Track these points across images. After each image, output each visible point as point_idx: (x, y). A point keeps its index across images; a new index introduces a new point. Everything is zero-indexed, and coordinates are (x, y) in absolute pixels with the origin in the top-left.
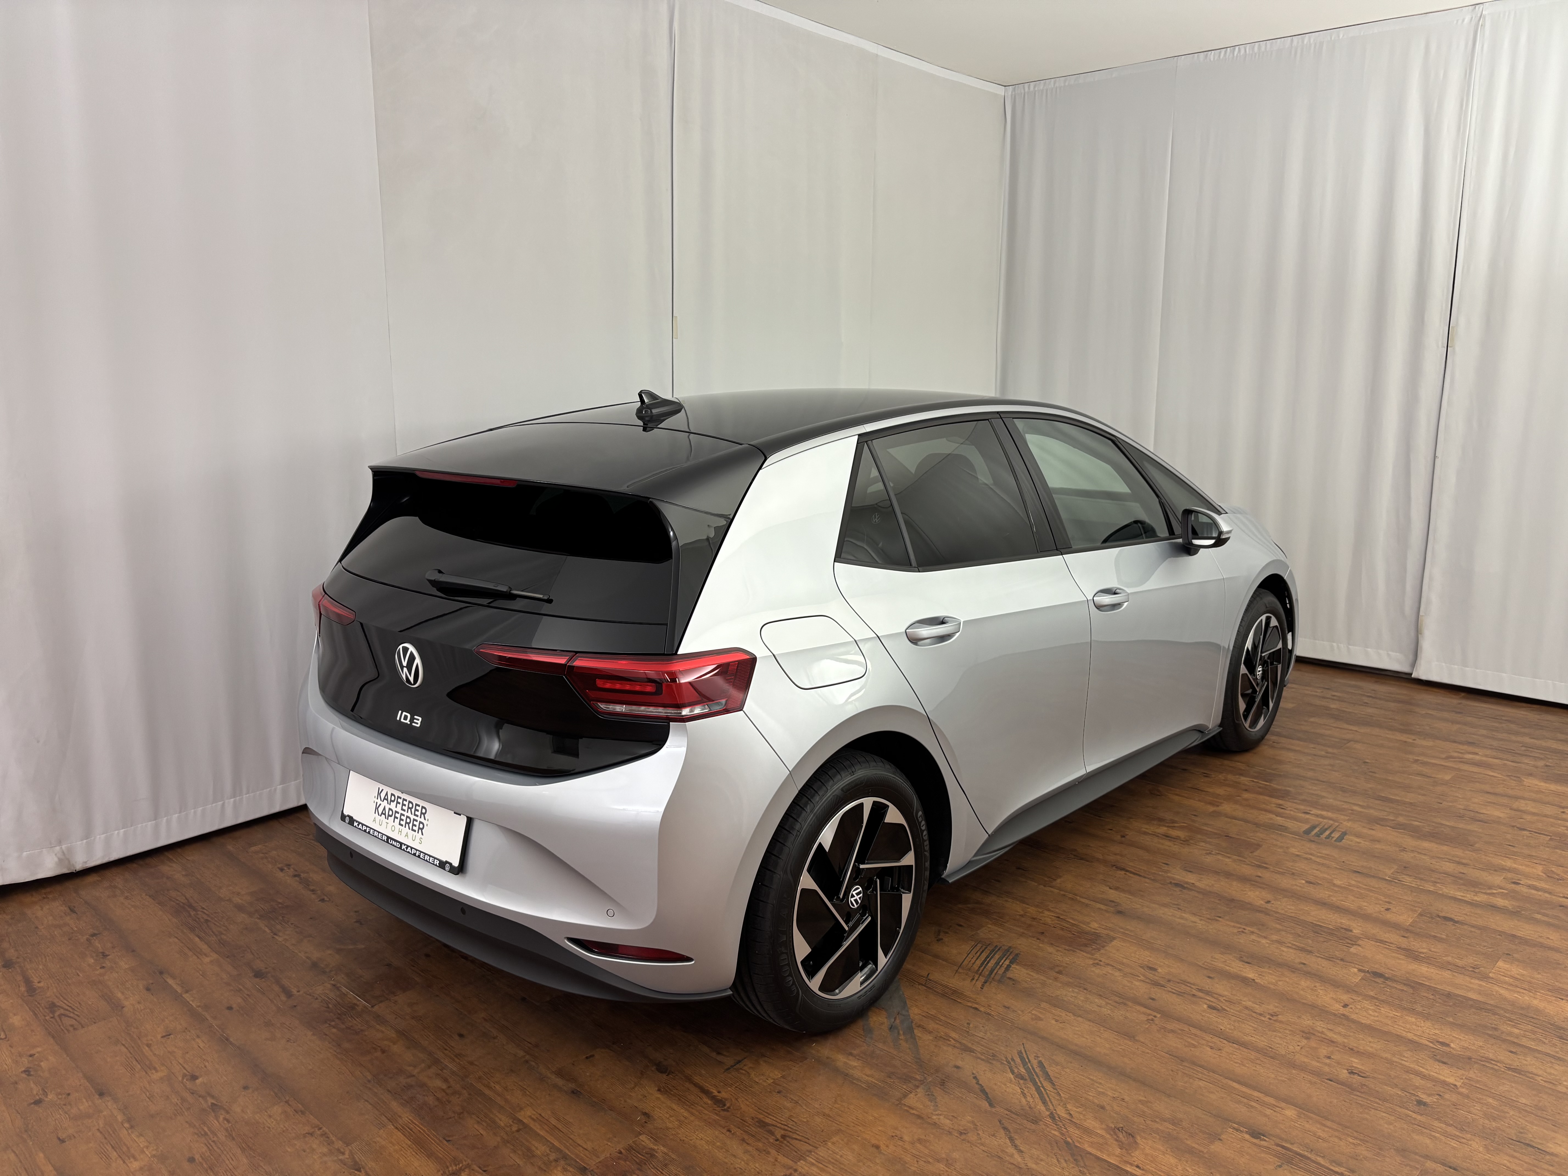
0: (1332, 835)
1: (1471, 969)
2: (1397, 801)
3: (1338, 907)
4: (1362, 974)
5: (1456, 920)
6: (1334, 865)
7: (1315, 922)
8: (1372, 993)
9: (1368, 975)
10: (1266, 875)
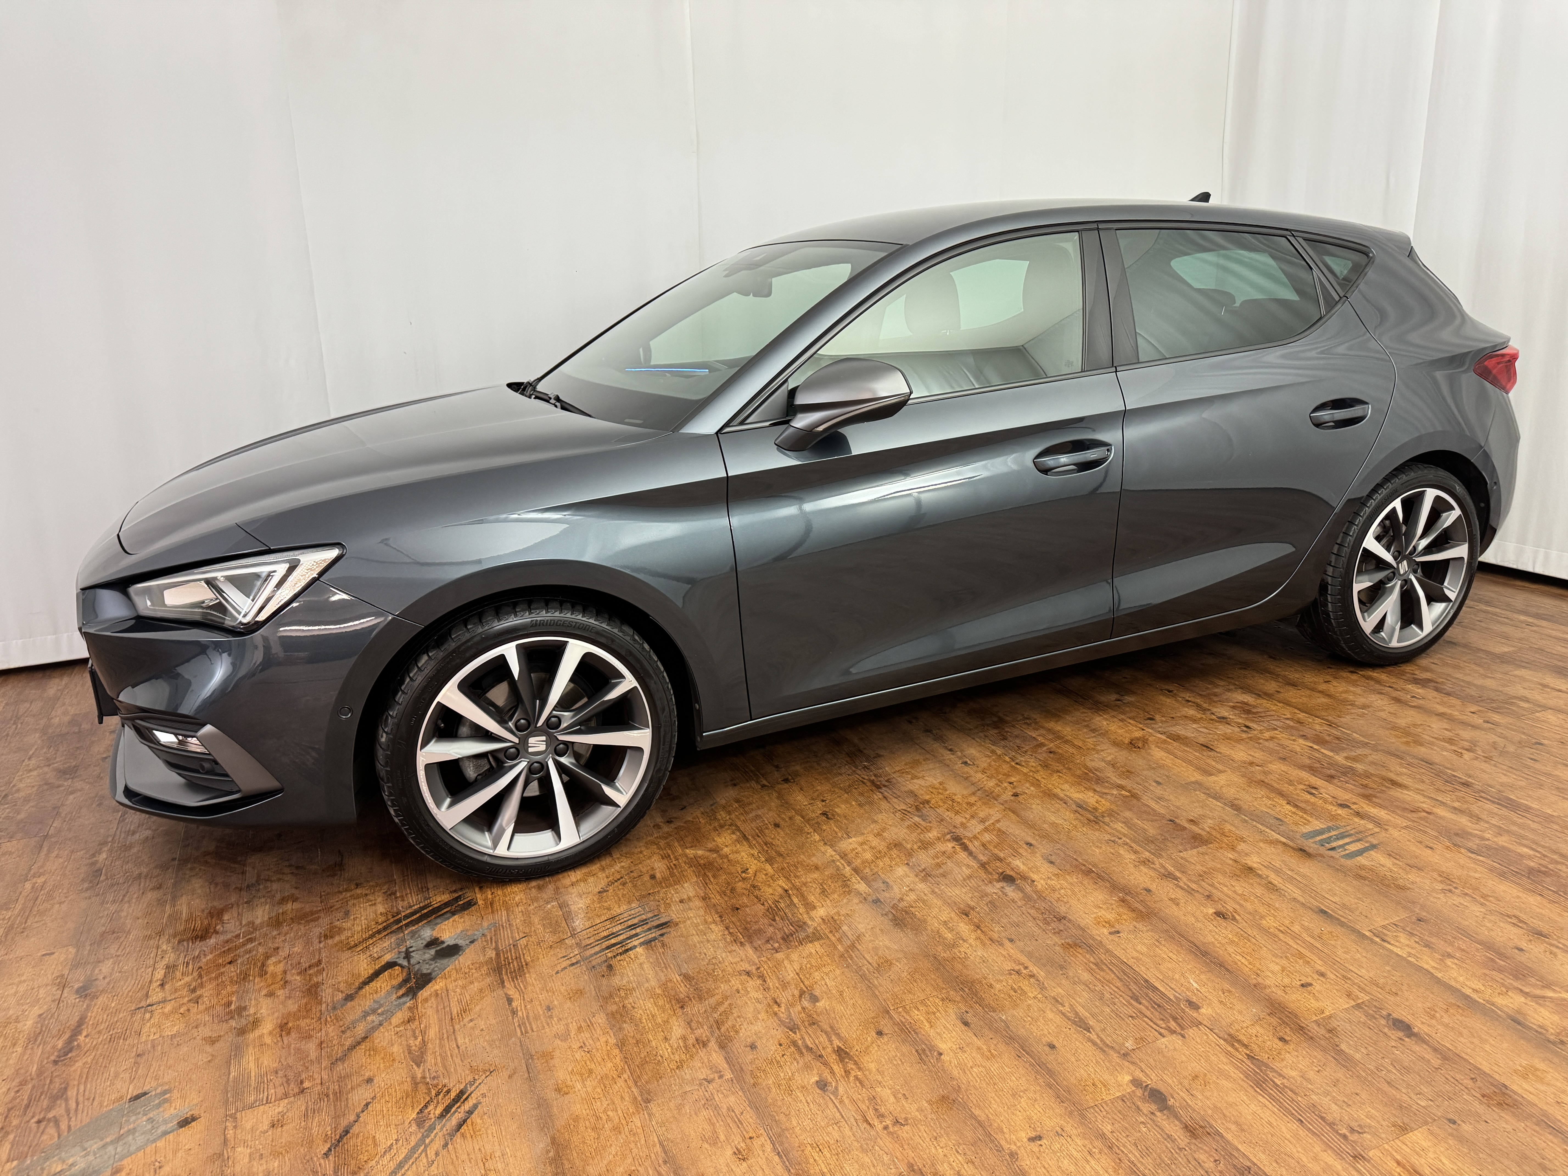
0: (1347, 847)
1: (1344, 1131)
2: (1528, 809)
3: (1221, 965)
4: (1131, 1088)
5: (1416, 1030)
6: (1297, 893)
7: (1153, 981)
8: (1107, 1128)
9: (1139, 1092)
10: (1164, 891)
